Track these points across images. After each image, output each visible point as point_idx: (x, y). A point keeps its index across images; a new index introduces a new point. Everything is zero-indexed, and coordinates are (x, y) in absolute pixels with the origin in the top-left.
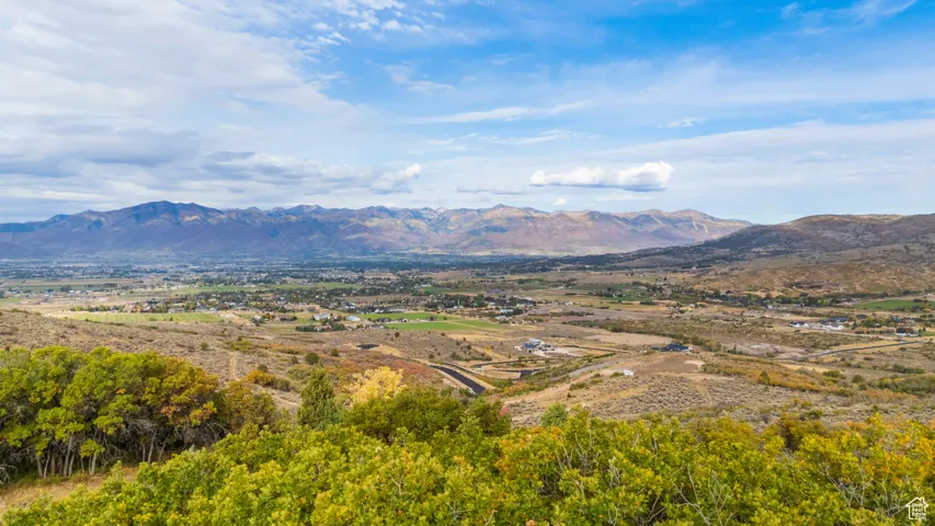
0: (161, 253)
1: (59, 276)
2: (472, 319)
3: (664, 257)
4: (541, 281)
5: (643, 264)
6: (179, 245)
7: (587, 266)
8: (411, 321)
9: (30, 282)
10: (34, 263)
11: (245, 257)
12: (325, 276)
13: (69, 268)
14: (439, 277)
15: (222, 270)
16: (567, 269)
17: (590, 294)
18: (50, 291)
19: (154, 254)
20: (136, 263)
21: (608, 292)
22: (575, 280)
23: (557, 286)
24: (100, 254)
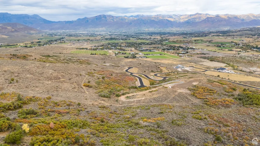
0: (102, 29)
1: (78, 36)
2: (173, 55)
3: (248, 32)
4: (202, 40)
5: (239, 34)
6: (107, 27)
7: (220, 35)
8: (155, 55)
9: (72, 38)
10: (74, 31)
11: (123, 30)
12: (141, 37)
13: (81, 34)
14: (172, 38)
15: (116, 35)
16: (213, 36)
17: (215, 46)
18: (75, 41)
19: (101, 29)
20: (96, 32)
21: (220, 46)
22: (212, 40)
23: (206, 42)
24: (88, 29)
